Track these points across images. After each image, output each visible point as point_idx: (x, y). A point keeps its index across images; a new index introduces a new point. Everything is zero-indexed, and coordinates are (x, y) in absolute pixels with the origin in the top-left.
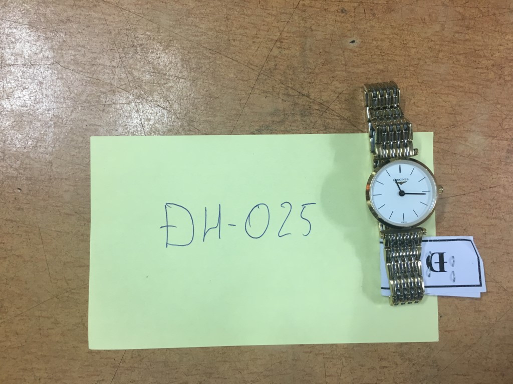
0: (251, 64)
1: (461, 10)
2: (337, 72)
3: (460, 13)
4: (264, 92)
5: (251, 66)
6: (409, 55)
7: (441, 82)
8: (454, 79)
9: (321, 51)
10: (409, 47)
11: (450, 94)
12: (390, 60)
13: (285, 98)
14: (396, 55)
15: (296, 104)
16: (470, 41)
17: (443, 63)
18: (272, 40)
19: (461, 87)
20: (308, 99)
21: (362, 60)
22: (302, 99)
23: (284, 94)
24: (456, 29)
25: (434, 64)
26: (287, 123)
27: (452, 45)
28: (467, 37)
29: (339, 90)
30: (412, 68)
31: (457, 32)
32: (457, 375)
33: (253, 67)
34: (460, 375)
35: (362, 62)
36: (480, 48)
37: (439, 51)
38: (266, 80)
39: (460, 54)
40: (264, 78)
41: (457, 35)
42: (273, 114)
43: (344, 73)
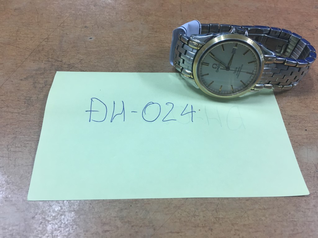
0: (28, 49)
1: (152, 26)
2: (80, 51)
3: (151, 27)
4: (33, 60)
5: (27, 49)
6: (123, 43)
7: (143, 53)
8: (150, 52)
9: (72, 42)
10: (123, 40)
11: (149, 58)
12: (113, 45)
13: (47, 62)
14: (116, 43)
15: (52, 65)
16: (158, 37)
17: (143, 46)
18: (42, 39)
19: (155, 55)
20: (61, 63)
21: (96, 45)
22: (57, 63)
23: (46, 61)
24: (150, 32)
25: (138, 46)
26: (45, 74)
27: (148, 39)
28: (156, 35)
29: (81, 58)
30: (125, 48)
31: (151, 34)
32: (171, 232)
33: (28, 50)
34: (173, 233)
35: (96, 46)
36: (164, 39)
37: (141, 41)
38: (35, 55)
39: (153, 42)
40: (35, 54)
41: (150, 35)
42: (37, 70)
43: (85, 51)
